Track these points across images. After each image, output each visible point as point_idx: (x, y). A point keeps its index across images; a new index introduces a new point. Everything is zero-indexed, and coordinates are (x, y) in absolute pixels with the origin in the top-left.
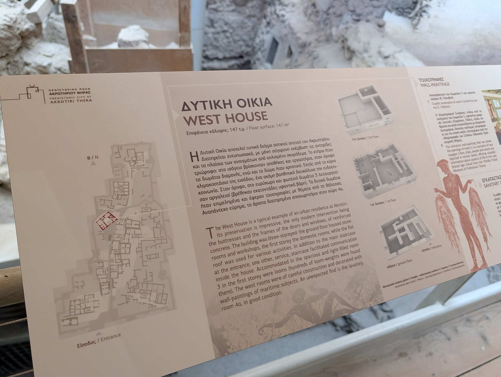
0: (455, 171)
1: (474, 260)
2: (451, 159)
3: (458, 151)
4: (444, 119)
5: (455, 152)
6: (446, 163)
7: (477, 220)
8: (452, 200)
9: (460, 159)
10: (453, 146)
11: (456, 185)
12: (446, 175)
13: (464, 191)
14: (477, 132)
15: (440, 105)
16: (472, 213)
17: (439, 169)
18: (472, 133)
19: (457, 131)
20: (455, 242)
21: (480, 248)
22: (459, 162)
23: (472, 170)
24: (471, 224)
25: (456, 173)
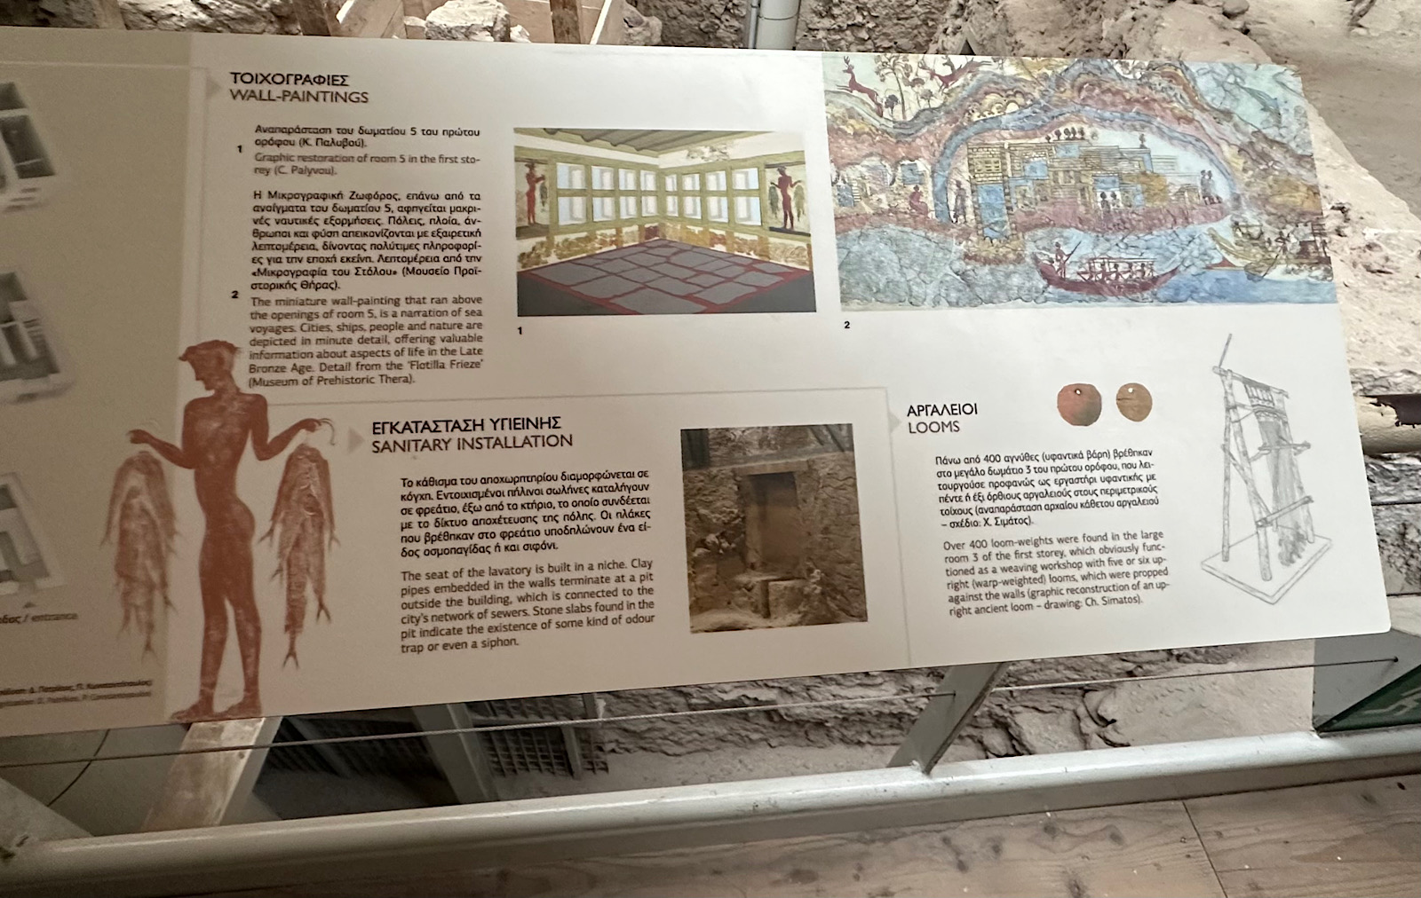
0: (254, 382)
1: (203, 684)
2: (255, 343)
3: (304, 320)
4: (290, 209)
5: (285, 322)
6: (226, 354)
7: (281, 554)
8: (198, 477)
9: (299, 348)
10: (288, 302)
11: (237, 430)
12: (211, 393)
13: (266, 451)
14: (426, 266)
15: (288, 166)
16: (271, 532)
17: (186, 369)
18: (398, 267)
19: (329, 253)
20: (143, 614)
21: (253, 651)
22: (288, 356)
23: (338, 387)
24: (247, 564)
25: (258, 390)
